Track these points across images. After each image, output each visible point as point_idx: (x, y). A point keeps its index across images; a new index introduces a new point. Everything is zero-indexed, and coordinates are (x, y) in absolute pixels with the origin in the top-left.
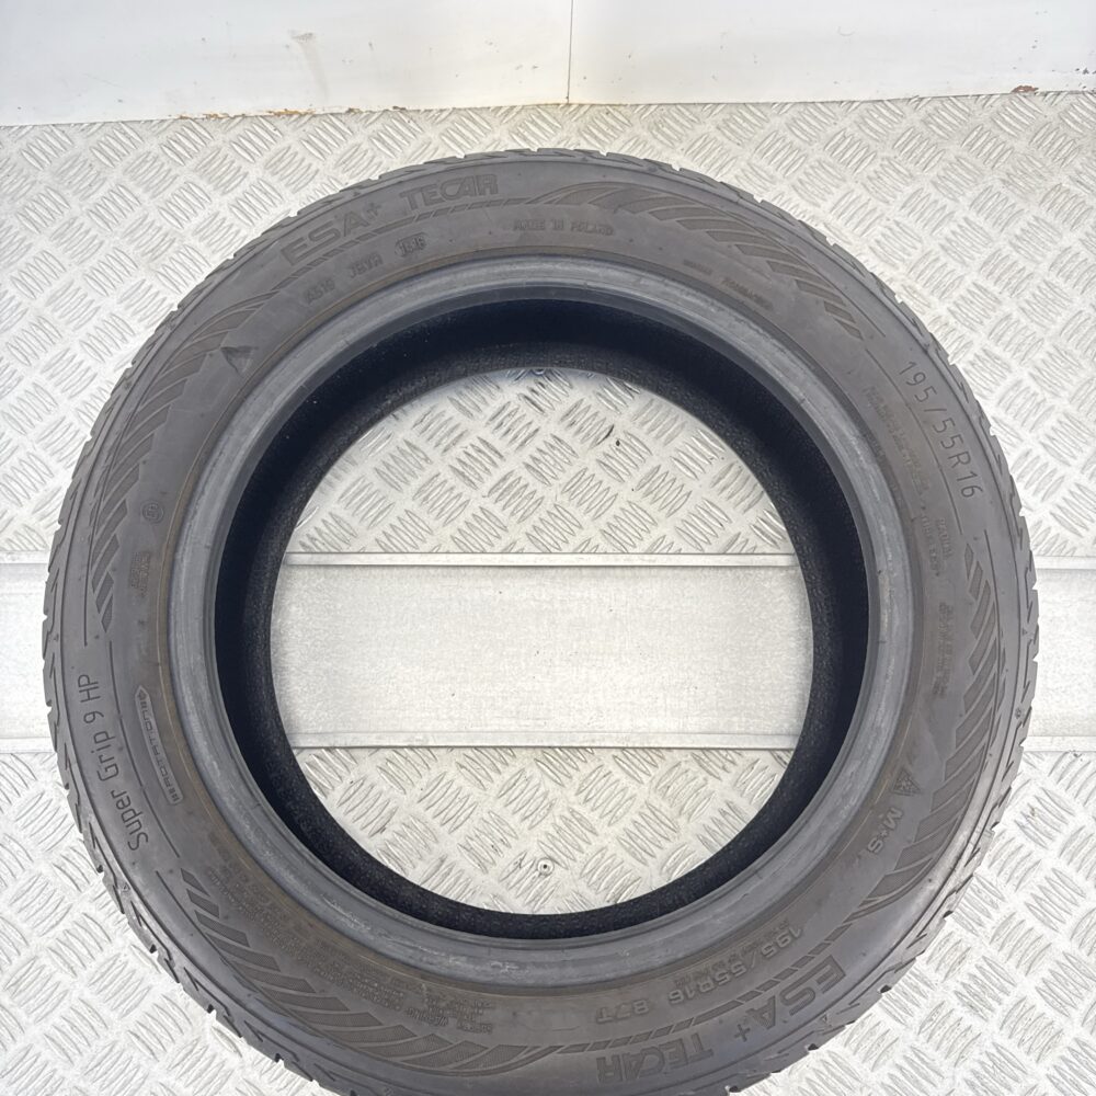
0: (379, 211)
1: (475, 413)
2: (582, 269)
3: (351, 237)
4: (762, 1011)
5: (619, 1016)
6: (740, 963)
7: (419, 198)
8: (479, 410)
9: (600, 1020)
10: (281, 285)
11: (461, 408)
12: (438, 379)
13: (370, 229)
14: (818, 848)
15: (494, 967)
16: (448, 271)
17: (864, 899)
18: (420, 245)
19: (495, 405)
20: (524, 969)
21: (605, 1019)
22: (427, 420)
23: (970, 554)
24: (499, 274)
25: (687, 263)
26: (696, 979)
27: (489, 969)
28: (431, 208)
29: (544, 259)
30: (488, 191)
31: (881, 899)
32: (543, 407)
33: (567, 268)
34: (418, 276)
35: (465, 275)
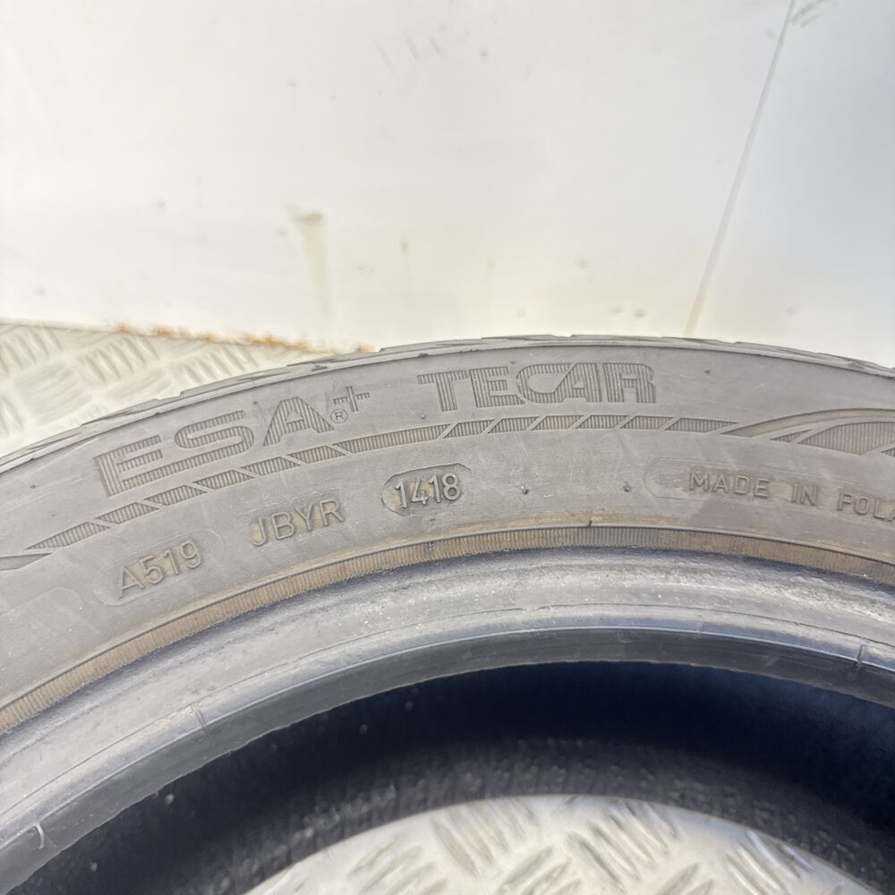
0: (363, 403)
1: (479, 863)
2: (855, 610)
3: (278, 450)
7: (462, 389)
8: (488, 858)
10: (61, 539)
11: (454, 850)
12: (420, 796)
13: (331, 438)
16: (504, 566)
18: (448, 491)
19: (522, 851)
22: (384, 862)
24: (636, 593)
28: (487, 413)
29: (754, 571)
30: (630, 395)
32: (617, 871)
33: (812, 603)
34: (428, 566)
35: (548, 581)
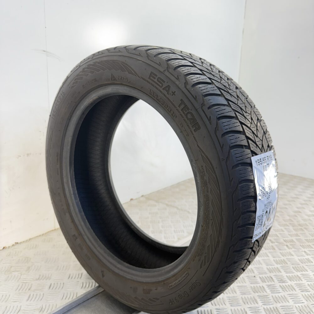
4: (166, 91)
17: (135, 76)
23: (72, 87)
25: (58, 174)
31: (133, 72)
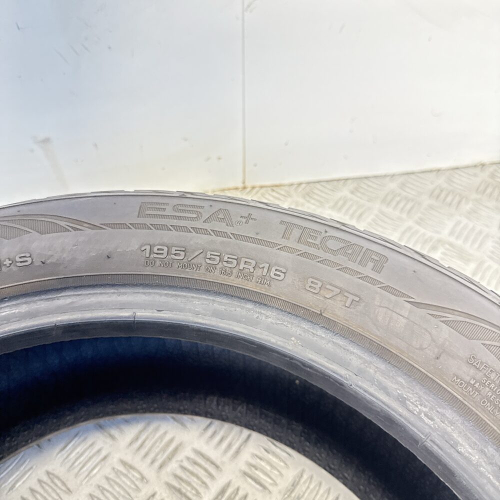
4: (221, 220)
5: (339, 291)
6: (208, 261)
9: (357, 299)
14: (69, 301)
15: (432, 419)
17: (73, 232)
20: (400, 396)
21: (351, 297)
26: (251, 274)
27: (438, 420)
